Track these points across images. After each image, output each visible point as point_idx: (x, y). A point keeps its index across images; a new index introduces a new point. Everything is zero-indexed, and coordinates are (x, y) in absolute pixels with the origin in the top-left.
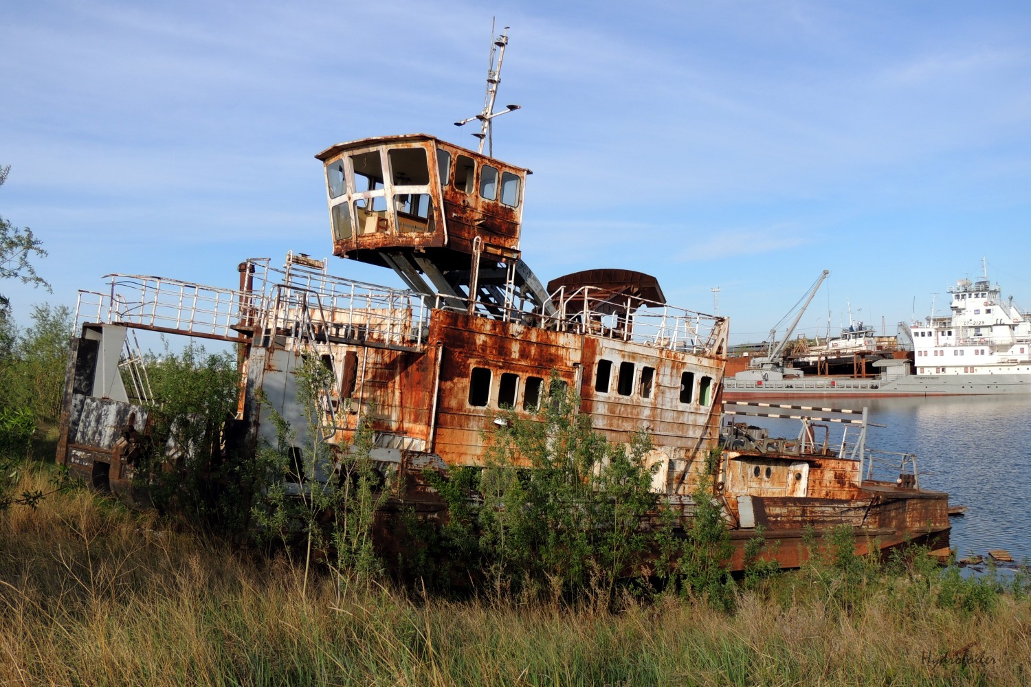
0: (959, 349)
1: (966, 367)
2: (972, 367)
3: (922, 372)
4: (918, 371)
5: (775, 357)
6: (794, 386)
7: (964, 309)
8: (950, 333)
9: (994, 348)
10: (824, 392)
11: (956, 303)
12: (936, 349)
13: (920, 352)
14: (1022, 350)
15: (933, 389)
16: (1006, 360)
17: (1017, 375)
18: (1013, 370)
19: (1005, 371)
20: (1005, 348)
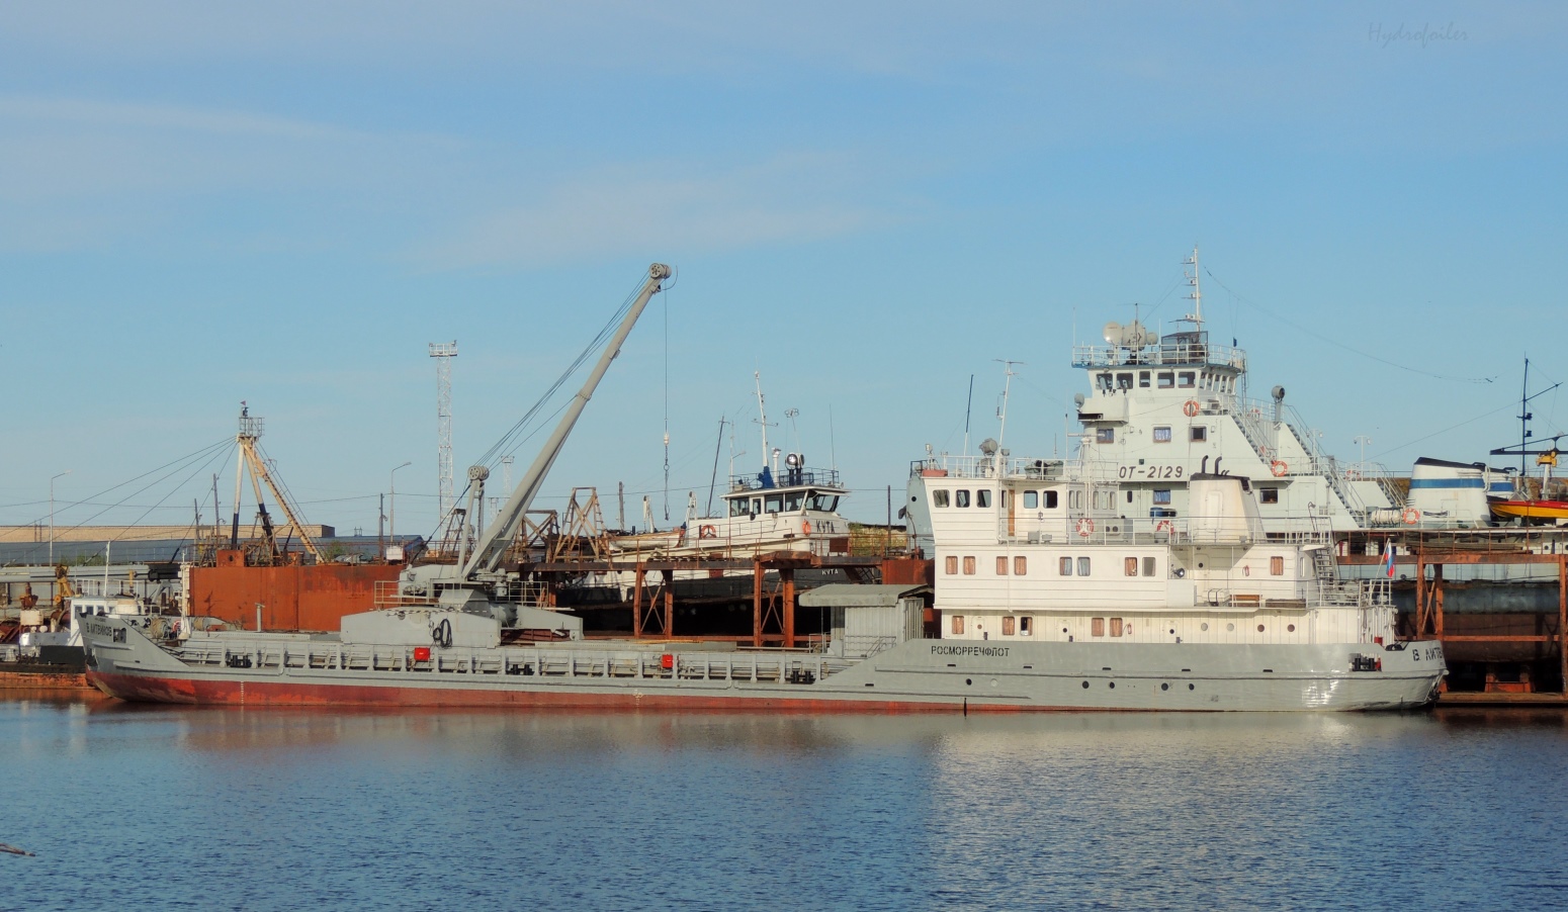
0: (1075, 553)
1: (1097, 617)
2: (1117, 617)
3: (958, 629)
4: (946, 623)
5: (483, 563)
6: (535, 669)
7: (1121, 423)
8: (1052, 500)
9: (1189, 553)
10: (636, 692)
11: (1099, 402)
12: (1002, 551)
13: (952, 559)
14: (1277, 561)
15: (987, 690)
16: (1222, 597)
17: (1255, 648)
18: (1245, 631)
19: (1219, 632)
20: (1226, 553)
